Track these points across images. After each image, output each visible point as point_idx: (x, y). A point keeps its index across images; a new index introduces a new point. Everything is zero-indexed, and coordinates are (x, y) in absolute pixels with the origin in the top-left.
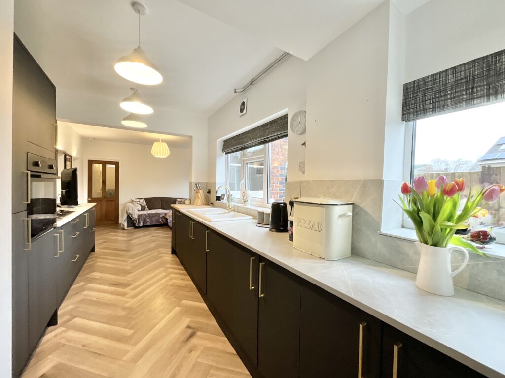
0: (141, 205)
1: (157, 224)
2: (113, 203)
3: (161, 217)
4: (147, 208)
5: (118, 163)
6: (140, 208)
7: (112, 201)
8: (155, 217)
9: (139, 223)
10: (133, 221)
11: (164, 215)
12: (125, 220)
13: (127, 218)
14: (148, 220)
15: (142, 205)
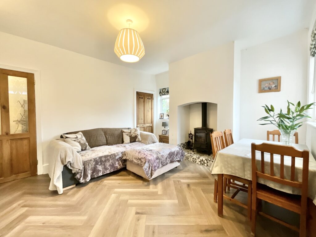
0: (79, 142)
1: (112, 171)
2: (25, 142)
3: (117, 160)
4: (88, 147)
5: (33, 75)
6: (80, 148)
7: (21, 139)
8: (108, 160)
9: (85, 176)
10: (75, 174)
11: (120, 155)
12: (58, 178)
13: (63, 173)
14: (100, 168)
15: (82, 142)
